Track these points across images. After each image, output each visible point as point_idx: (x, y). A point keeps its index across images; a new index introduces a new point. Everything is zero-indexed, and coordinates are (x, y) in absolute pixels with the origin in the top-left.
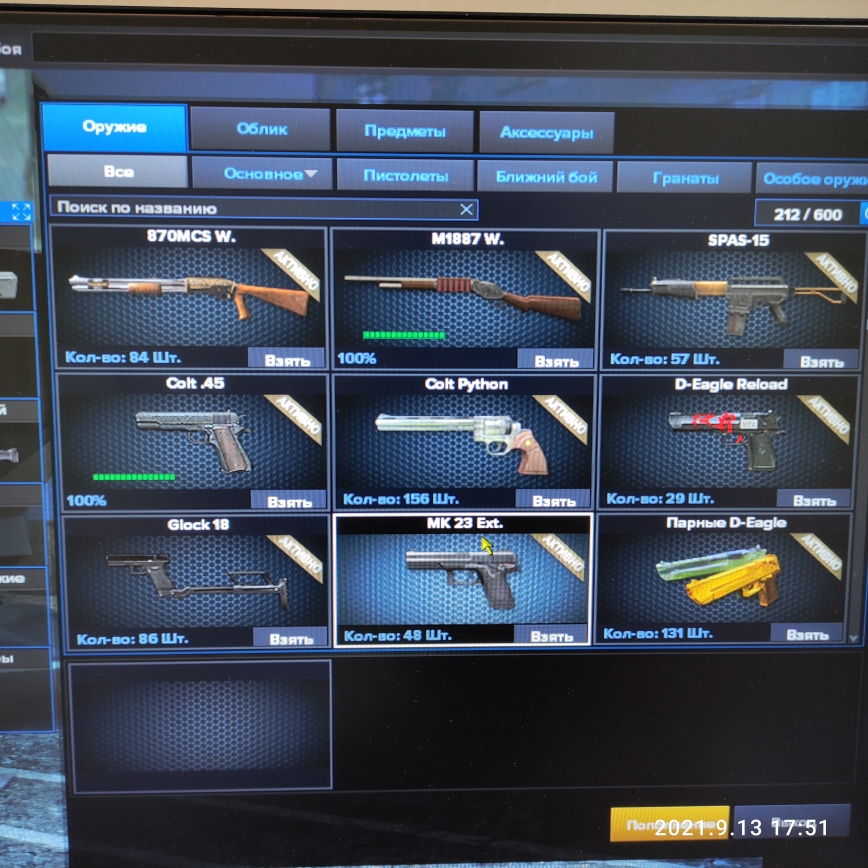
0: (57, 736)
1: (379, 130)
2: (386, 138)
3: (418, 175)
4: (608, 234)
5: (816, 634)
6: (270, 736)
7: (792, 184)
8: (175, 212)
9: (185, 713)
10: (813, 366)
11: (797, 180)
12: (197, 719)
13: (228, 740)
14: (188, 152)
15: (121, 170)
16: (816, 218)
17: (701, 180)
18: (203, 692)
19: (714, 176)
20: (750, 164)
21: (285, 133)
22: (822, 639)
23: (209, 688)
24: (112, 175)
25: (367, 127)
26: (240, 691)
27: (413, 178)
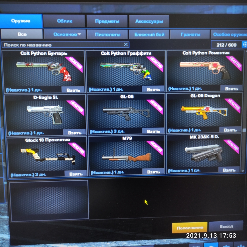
0: (6, 204)
1: (99, 21)
2: (102, 23)
3: (111, 34)
4: (168, 51)
5: (232, 170)
6: (70, 203)
7: (222, 36)
8: (39, 46)
9: (44, 197)
10: (229, 90)
11: (223, 35)
12: (48, 198)
13: (57, 205)
14: (43, 28)
15: (23, 34)
16: (229, 46)
17: (195, 35)
18: (50, 190)
19: (199, 34)
20: (209, 30)
21: (72, 22)
22: (233, 171)
23: (52, 189)
24: (20, 35)
25: (96, 20)
26: (61, 190)
27: (110, 35)
